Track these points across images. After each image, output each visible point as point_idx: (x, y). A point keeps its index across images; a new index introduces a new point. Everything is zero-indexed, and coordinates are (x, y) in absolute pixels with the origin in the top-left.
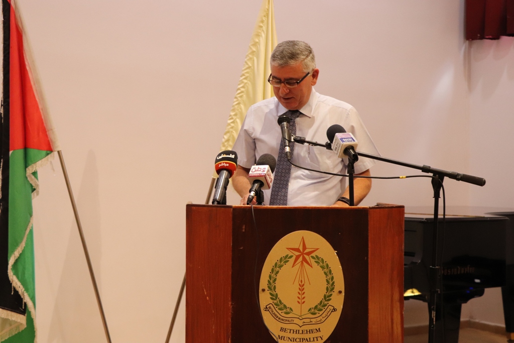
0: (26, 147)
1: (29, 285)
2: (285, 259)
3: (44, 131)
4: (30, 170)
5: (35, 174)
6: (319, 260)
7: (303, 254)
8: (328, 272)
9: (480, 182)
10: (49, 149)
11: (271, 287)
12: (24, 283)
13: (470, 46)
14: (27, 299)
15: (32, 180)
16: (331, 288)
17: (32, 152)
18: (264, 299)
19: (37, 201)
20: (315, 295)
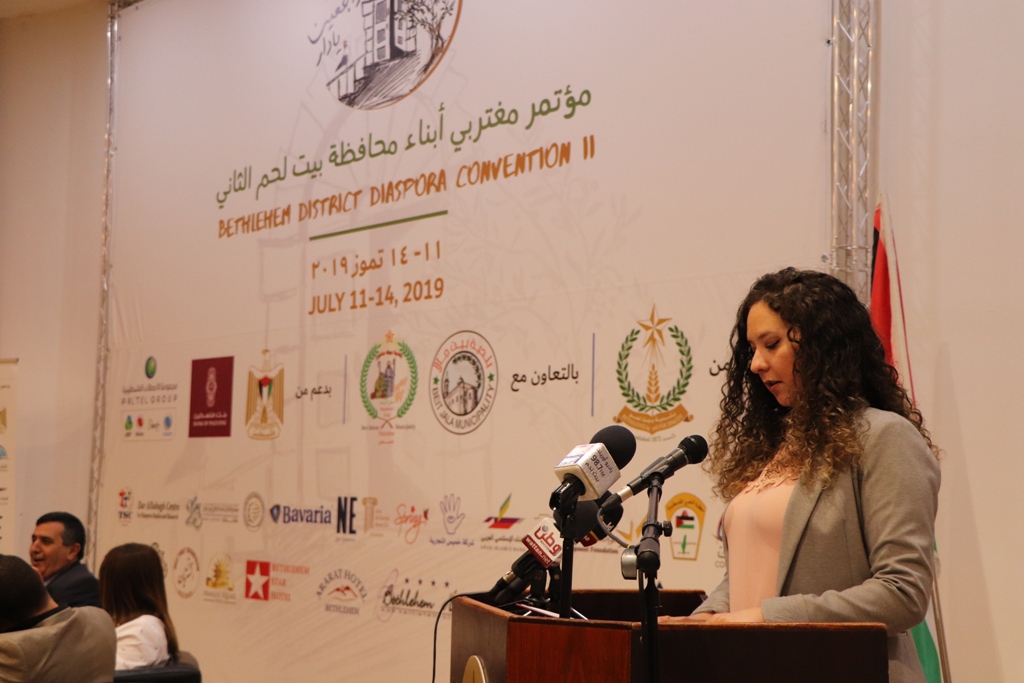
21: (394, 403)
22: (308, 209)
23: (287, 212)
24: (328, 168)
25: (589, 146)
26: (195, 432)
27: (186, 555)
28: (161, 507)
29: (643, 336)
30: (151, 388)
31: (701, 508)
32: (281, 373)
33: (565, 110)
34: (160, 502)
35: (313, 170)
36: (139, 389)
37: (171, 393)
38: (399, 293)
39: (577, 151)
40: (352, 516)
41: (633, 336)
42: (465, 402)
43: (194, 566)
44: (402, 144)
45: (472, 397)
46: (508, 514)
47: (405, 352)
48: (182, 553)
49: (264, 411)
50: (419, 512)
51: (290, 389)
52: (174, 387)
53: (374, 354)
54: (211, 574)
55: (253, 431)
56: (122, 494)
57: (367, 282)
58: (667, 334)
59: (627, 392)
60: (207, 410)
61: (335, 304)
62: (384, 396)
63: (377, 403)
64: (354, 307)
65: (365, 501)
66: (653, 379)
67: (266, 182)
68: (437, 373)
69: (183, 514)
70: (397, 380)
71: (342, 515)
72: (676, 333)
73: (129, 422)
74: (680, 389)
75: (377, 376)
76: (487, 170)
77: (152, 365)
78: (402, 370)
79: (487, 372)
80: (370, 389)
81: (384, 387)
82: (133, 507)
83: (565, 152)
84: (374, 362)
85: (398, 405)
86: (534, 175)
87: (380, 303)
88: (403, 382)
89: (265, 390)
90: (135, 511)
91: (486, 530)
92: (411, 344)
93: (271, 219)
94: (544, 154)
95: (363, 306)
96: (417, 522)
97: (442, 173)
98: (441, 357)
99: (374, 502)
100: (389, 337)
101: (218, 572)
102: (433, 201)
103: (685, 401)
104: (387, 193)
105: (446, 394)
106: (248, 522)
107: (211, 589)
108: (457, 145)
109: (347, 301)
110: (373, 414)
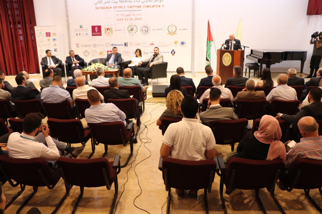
0: (210, 40)
1: (210, 58)
2: (225, 56)
3: (212, 38)
4: (210, 43)
5: (211, 44)
6: (229, 56)
7: (227, 55)
8: (229, 57)
9: (249, 47)
10: (213, 40)
11: (224, 59)
12: (209, 58)
13: (309, 17)
14: (209, 60)
15: (211, 45)
16: (230, 59)
17: (210, 41)
18: (223, 60)
19: (211, 47)
20: (228, 60)
21: (134, 32)
22: (115, 7)
23: (111, 7)
24: (119, 3)
25: (163, 6)
26: (93, 35)
27: (94, 51)
28: (87, 45)
29: (171, 26)
30: (82, 29)
31: (178, 42)
32: (112, 28)
33: (159, 1)
34: (86, 45)
35: (116, 2)
36: (79, 29)
37: (87, 30)
38: (134, 19)
39: (161, 6)
40: (127, 44)
41: (169, 26)
42: (146, 32)
43: (96, 52)
44: (133, 1)
45: (147, 31)
46: (153, 43)
47: (135, 26)
48: (93, 51)
49: (109, 33)
50: (139, 44)
51: (114, 30)
52: (88, 29)
53: (130, 26)
54: (100, 53)
55: (106, 35)
56: (77, 44)
57: (128, 17)
58: (174, 26)
59: (169, 31)
60: (95, 32)
61: (122, 19)
62: (132, 31)
63: (131, 32)
64: (125, 20)
65: (129, 43)
66: (172, 30)
67: (106, 3)
68: (141, 28)
69: (92, 46)
70: (134, 29)
71: (125, 44)
72: (175, 26)
73: (77, 34)
74: (175, 31)
75: (130, 29)
76: (148, 6)
77: (82, 26)
78: (135, 28)
79: (149, 29)
80: (129, 30)
81: (132, 30)
82: (80, 45)
83: (160, 6)
84: (130, 27)
85: (135, 32)
86: (155, 8)
87: (130, 20)
88: (135, 29)
89: (108, 30)
90: (80, 46)
91: (150, 45)
92: (136, 25)
93: (107, 8)
94: (157, 6)
95: (127, 20)
96: (139, 45)
97: (140, 6)
98: (141, 27)
99: (131, 43)
100: (132, 24)
101: (101, 53)
102: (139, 9)
103: (176, 32)
104: (131, 7)
105: (142, 31)
106: (107, 46)
107: (100, 55)
108: (143, 3)
109: (124, 19)
110: (130, 33)
